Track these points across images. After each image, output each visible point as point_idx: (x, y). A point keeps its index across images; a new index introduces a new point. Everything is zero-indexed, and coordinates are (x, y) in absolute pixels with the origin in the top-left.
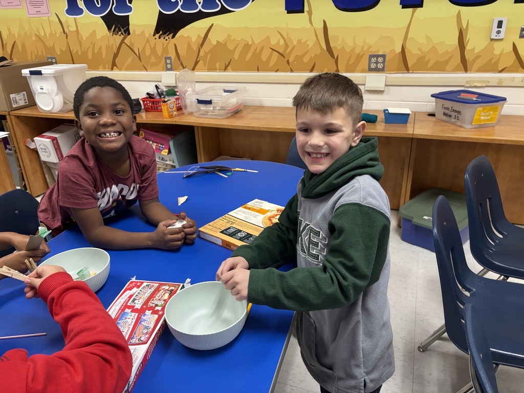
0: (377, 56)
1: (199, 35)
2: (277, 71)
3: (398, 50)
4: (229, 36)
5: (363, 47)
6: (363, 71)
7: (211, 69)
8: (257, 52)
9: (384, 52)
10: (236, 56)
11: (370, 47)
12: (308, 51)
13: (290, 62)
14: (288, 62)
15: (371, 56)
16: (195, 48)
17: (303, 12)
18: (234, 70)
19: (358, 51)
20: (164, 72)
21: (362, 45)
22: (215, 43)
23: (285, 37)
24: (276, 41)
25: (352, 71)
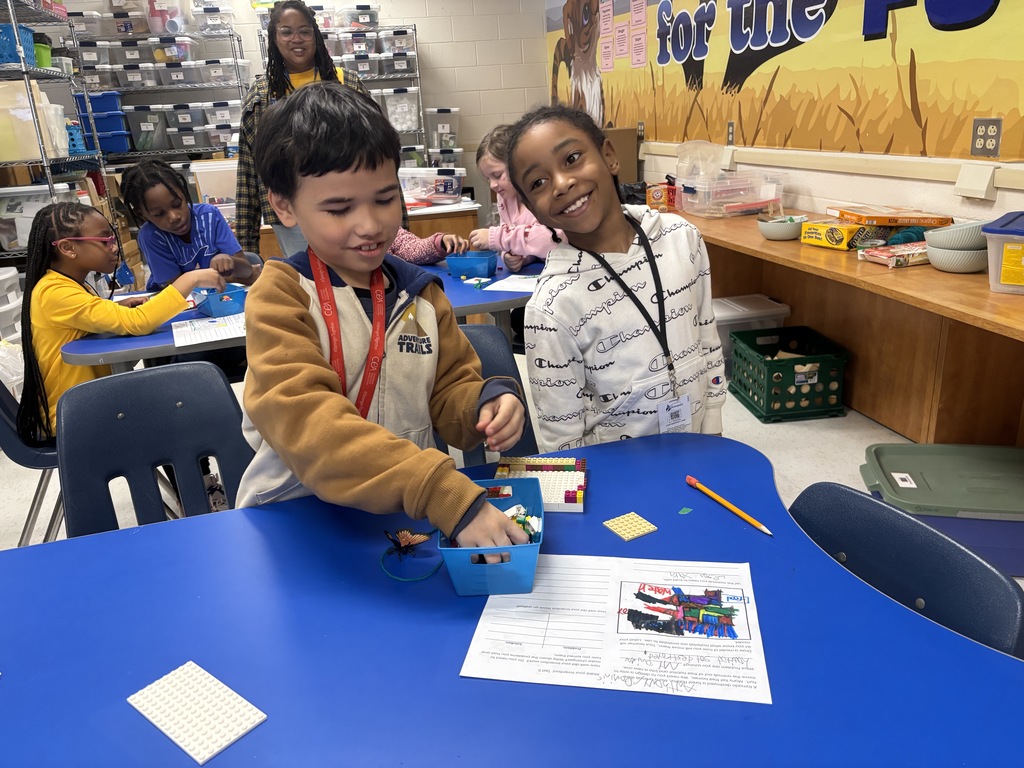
0: (988, 123)
1: (763, 86)
2: (842, 150)
4: (794, 86)
5: (966, 102)
6: (962, 155)
7: (771, 144)
8: (823, 114)
9: (999, 114)
10: (798, 124)
11: (977, 103)
12: (886, 111)
13: (860, 132)
14: (858, 132)
15: (977, 123)
16: (758, 106)
17: (885, 37)
18: (797, 146)
19: (957, 112)
20: (726, 147)
21: (964, 99)
22: (778, 100)
23: (859, 86)
24: (847, 93)
25: (946, 154)
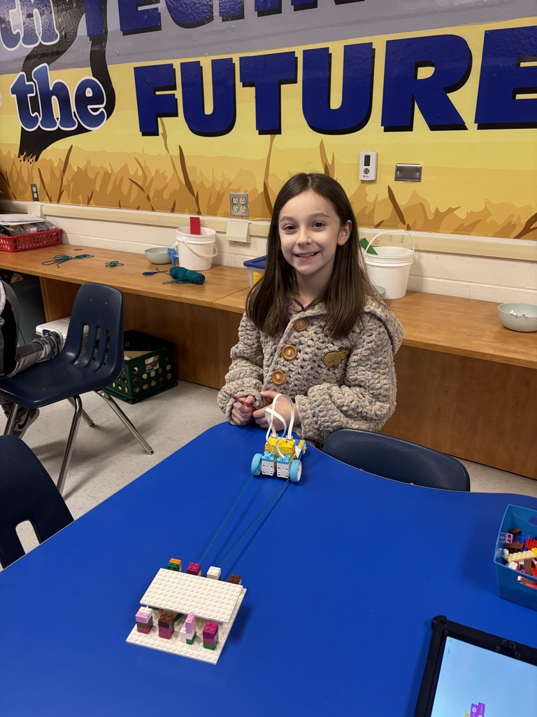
0: (239, 196)
1: (60, 159)
2: (138, 208)
3: (261, 190)
4: (89, 161)
5: (223, 183)
6: (226, 215)
7: (75, 202)
8: (117, 183)
9: (245, 191)
10: (97, 188)
11: (230, 183)
12: (167, 184)
13: (150, 197)
14: (148, 197)
15: (232, 196)
16: (58, 174)
17: (158, 135)
18: (97, 205)
19: (218, 188)
20: (32, 203)
21: (221, 180)
22: (76, 170)
23: (143, 166)
24: (133, 170)
25: (215, 214)
